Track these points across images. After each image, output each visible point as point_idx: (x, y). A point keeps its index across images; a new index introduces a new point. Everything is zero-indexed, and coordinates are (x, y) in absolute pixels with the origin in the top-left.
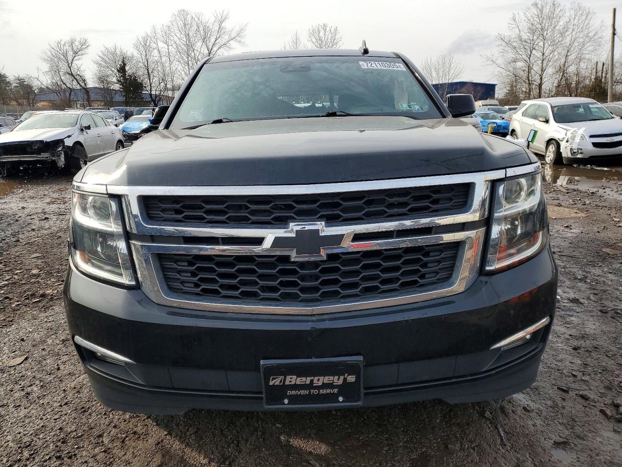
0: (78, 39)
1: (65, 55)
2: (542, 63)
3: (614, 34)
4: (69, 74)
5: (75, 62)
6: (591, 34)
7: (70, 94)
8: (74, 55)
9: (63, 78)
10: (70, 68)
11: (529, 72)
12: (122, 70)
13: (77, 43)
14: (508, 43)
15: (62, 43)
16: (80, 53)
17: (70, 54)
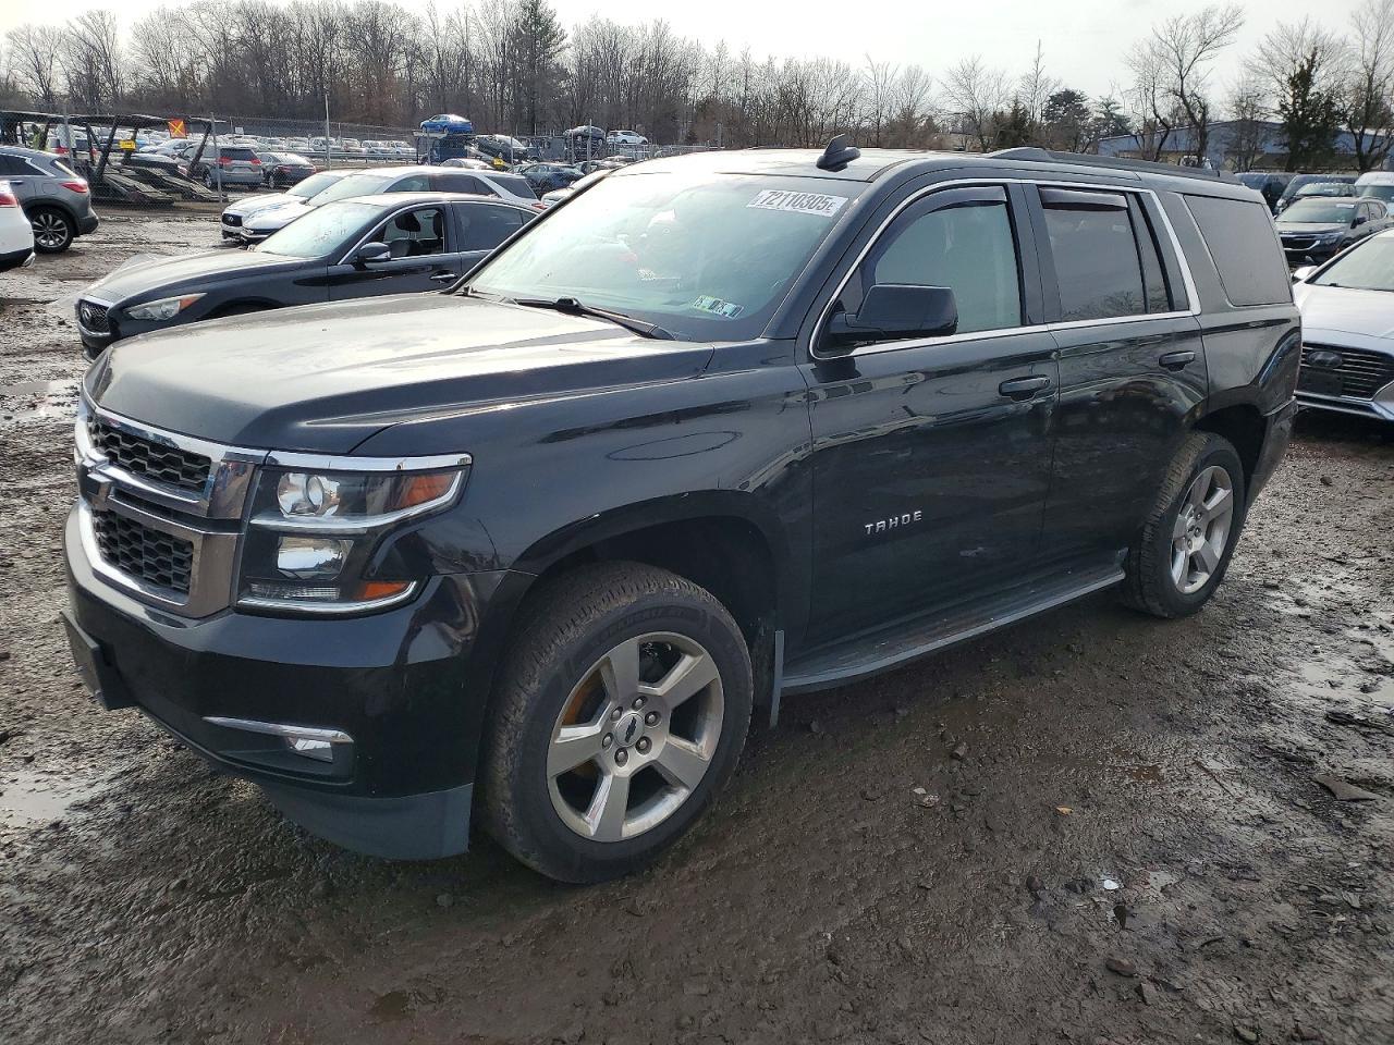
0: (1222, 10)
1: (1180, 51)
4: (1175, 93)
5: (1198, 64)
7: (1163, 140)
8: (1201, 48)
9: (1157, 103)
10: (1182, 79)
12: (1302, 80)
13: (1216, 20)
15: (1182, 22)
16: (1215, 43)
17: (1194, 45)
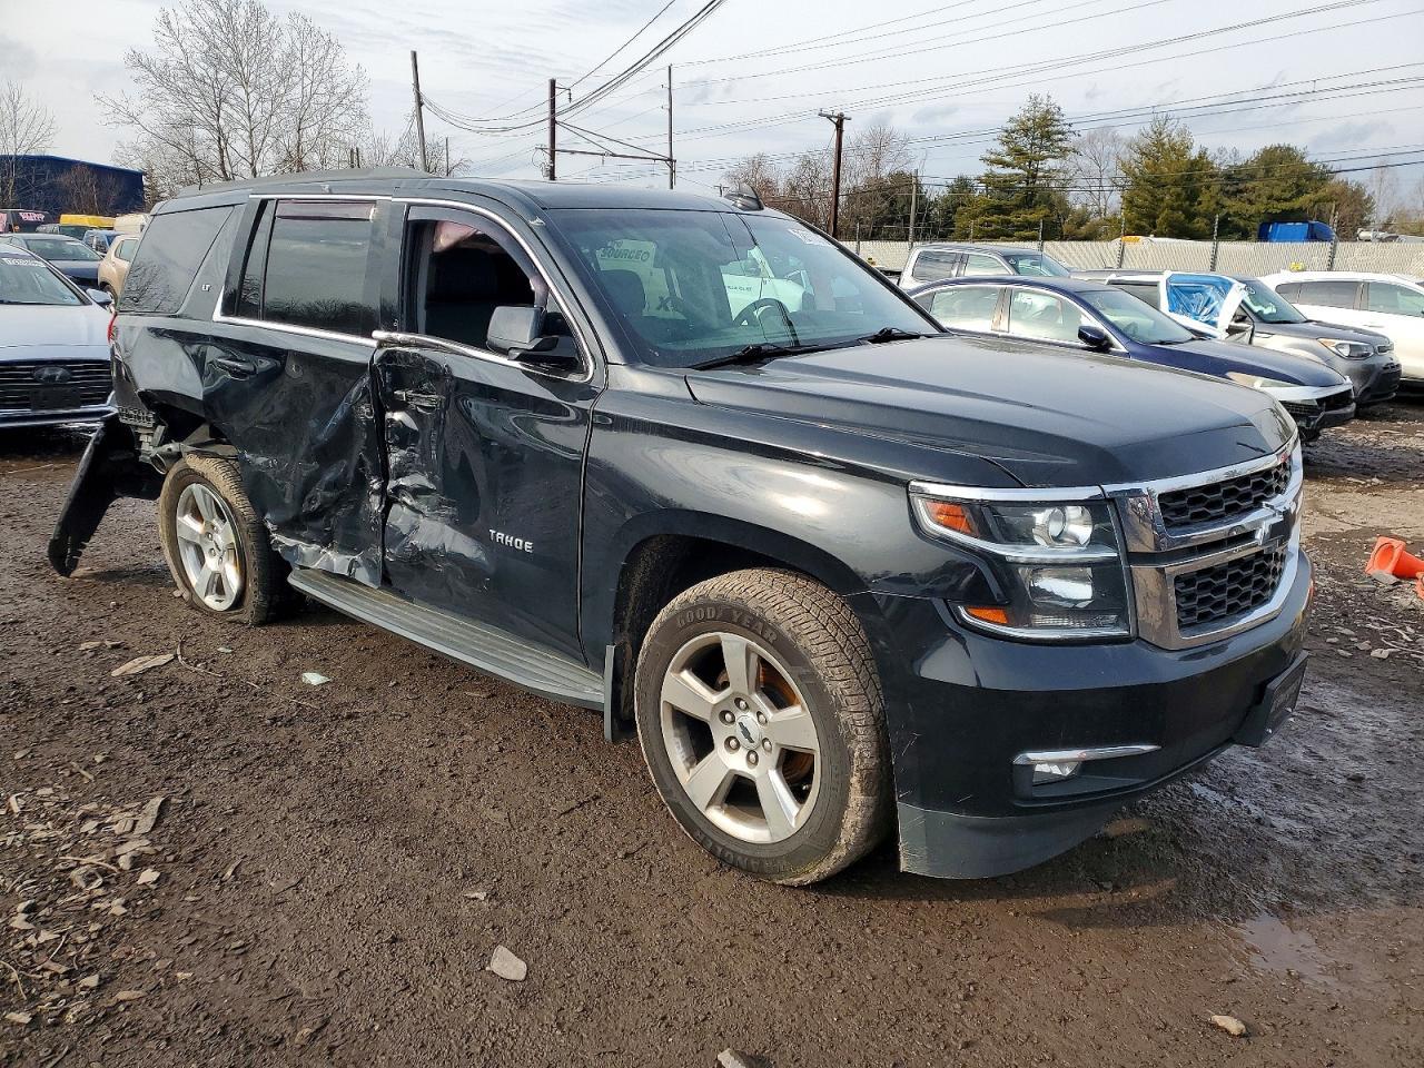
2: (251, 136)
3: (420, 104)
6: (340, 90)
11: (221, 151)
14: (162, 78)
